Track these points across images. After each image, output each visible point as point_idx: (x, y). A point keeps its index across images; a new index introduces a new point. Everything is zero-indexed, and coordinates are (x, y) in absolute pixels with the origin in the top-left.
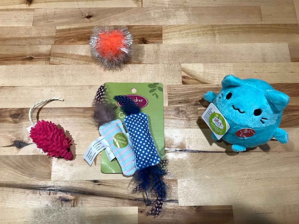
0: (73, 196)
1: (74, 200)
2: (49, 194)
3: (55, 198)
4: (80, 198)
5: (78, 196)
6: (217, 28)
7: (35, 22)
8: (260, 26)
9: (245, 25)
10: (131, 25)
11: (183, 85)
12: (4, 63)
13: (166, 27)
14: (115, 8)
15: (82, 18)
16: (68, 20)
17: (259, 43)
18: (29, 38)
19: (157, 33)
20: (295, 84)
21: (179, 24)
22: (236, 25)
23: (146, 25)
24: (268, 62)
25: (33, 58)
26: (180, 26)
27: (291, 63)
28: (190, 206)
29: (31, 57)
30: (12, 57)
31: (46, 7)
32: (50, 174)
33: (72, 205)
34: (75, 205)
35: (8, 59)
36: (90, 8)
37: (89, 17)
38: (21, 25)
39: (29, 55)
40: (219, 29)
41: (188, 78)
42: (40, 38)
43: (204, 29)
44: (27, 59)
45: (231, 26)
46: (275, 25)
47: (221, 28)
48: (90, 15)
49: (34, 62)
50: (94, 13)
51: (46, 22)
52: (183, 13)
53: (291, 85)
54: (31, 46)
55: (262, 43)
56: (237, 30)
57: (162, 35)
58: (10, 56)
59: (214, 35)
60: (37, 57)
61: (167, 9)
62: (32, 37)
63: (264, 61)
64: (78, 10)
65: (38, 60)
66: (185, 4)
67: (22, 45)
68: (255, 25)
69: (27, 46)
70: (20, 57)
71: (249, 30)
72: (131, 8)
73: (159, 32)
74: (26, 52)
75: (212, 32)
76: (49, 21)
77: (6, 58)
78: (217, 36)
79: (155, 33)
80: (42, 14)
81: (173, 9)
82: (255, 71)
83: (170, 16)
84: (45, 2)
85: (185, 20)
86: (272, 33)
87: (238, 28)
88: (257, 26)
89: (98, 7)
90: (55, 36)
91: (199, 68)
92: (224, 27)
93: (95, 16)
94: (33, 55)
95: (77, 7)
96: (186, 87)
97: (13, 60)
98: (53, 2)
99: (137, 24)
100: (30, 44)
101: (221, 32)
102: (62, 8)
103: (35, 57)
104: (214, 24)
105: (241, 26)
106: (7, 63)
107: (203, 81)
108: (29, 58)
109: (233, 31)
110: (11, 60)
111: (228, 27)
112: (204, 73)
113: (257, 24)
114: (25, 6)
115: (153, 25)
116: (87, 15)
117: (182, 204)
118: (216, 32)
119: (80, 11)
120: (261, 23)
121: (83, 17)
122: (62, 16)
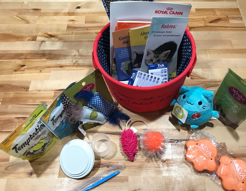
6: (207, 51)
11: (191, 80)
22: (218, 49)
40: (209, 51)
41: (194, 76)
43: (200, 51)
56: (219, 52)
59: (207, 54)
68: (229, 49)
71: (226, 52)
75: (205, 53)
87: (219, 51)
88: (231, 50)
91: (200, 71)
96: (193, 80)
104: (206, 49)
105: (221, 50)
107: (202, 77)
109: (217, 52)
111: (214, 50)
112: (203, 73)
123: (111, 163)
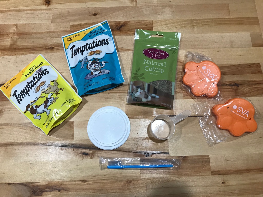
0: (91, 151)
1: (92, 154)
2: (73, 150)
3: (78, 153)
4: (96, 152)
5: (94, 151)
6: (195, 22)
7: (54, 20)
8: (229, 19)
9: (217, 19)
10: (128, 20)
12: (32, 52)
13: (156, 21)
14: (115, 7)
15: (90, 16)
16: (79, 17)
17: (228, 33)
18: (50, 32)
19: (149, 26)
20: (255, 64)
21: (165, 19)
22: (210, 19)
23: (140, 20)
24: (235, 48)
25: (54, 48)
26: (166, 20)
27: (253, 48)
28: (178, 157)
29: (52, 47)
30: (38, 48)
31: (61, 8)
32: (73, 135)
33: (90, 158)
34: (93, 157)
35: (34, 49)
36: (96, 7)
37: (95, 15)
38: (43, 22)
39: (50, 46)
42: (58, 32)
43: (185, 23)
44: (49, 48)
45: (206, 20)
46: (240, 18)
47: (198, 21)
48: (96, 13)
49: (55, 51)
50: (99, 11)
51: (62, 19)
52: (168, 10)
53: (252, 65)
54: (51, 38)
55: (230, 33)
56: (211, 23)
57: (152, 28)
58: (36, 47)
59: (194, 27)
60: (56, 47)
61: (156, 7)
62: (52, 31)
63: (232, 46)
64: (87, 9)
65: (58, 49)
66: (170, 3)
67: (45, 38)
68: (224, 18)
69: (48, 39)
70: (44, 47)
71: (220, 23)
72: (127, 7)
73: (151, 26)
74: (48, 43)
75: (191, 25)
76: (65, 18)
77: (33, 48)
78: (196, 28)
79: (147, 26)
80: (59, 13)
81: (160, 7)
82: (225, 55)
83: (158, 13)
84: (60, 3)
85: (170, 15)
86: (238, 24)
87: (211, 21)
89: (102, 7)
90: (70, 30)
92: (200, 21)
93: (100, 14)
94: (53, 46)
95: (86, 7)
97: (38, 50)
98: (67, 3)
99: (133, 20)
100: (51, 37)
101: (198, 24)
102: (73, 8)
103: (55, 47)
104: (193, 18)
105: (214, 20)
106: (34, 52)
108: (51, 47)
109: (208, 23)
110: (37, 50)
111: (203, 21)
113: (227, 18)
114: (45, 7)
115: (145, 20)
116: (94, 13)
117: (172, 155)
118: (194, 25)
119: (88, 10)
120: (229, 17)
121: (91, 14)
122: (74, 15)
123: (63, 185)
